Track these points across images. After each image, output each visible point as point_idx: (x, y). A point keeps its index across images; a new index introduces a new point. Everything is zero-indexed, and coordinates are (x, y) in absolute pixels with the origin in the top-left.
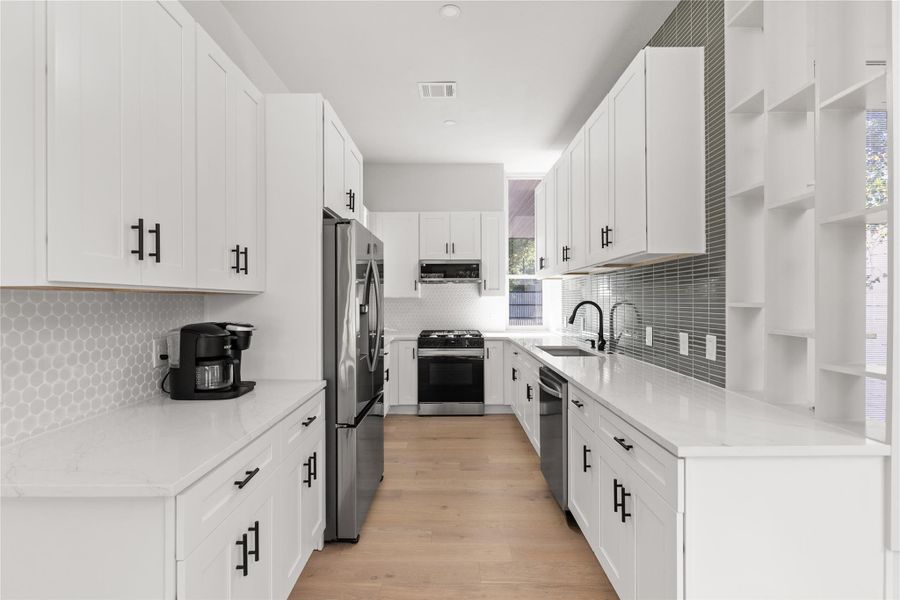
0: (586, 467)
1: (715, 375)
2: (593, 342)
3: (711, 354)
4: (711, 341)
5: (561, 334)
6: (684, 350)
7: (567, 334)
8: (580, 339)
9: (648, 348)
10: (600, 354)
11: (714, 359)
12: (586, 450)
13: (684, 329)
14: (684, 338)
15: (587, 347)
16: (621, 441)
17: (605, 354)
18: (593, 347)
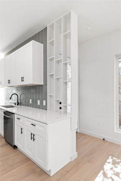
0: (21, 133)
1: (45, 108)
2: (15, 104)
3: (44, 104)
4: (44, 102)
5: (4, 102)
6: (39, 104)
7: (6, 102)
8: (11, 103)
9: (31, 104)
10: (18, 106)
11: (45, 105)
12: (22, 129)
13: (38, 99)
14: (39, 101)
15: (14, 105)
16: (32, 124)
17: (19, 106)
18: (15, 105)
